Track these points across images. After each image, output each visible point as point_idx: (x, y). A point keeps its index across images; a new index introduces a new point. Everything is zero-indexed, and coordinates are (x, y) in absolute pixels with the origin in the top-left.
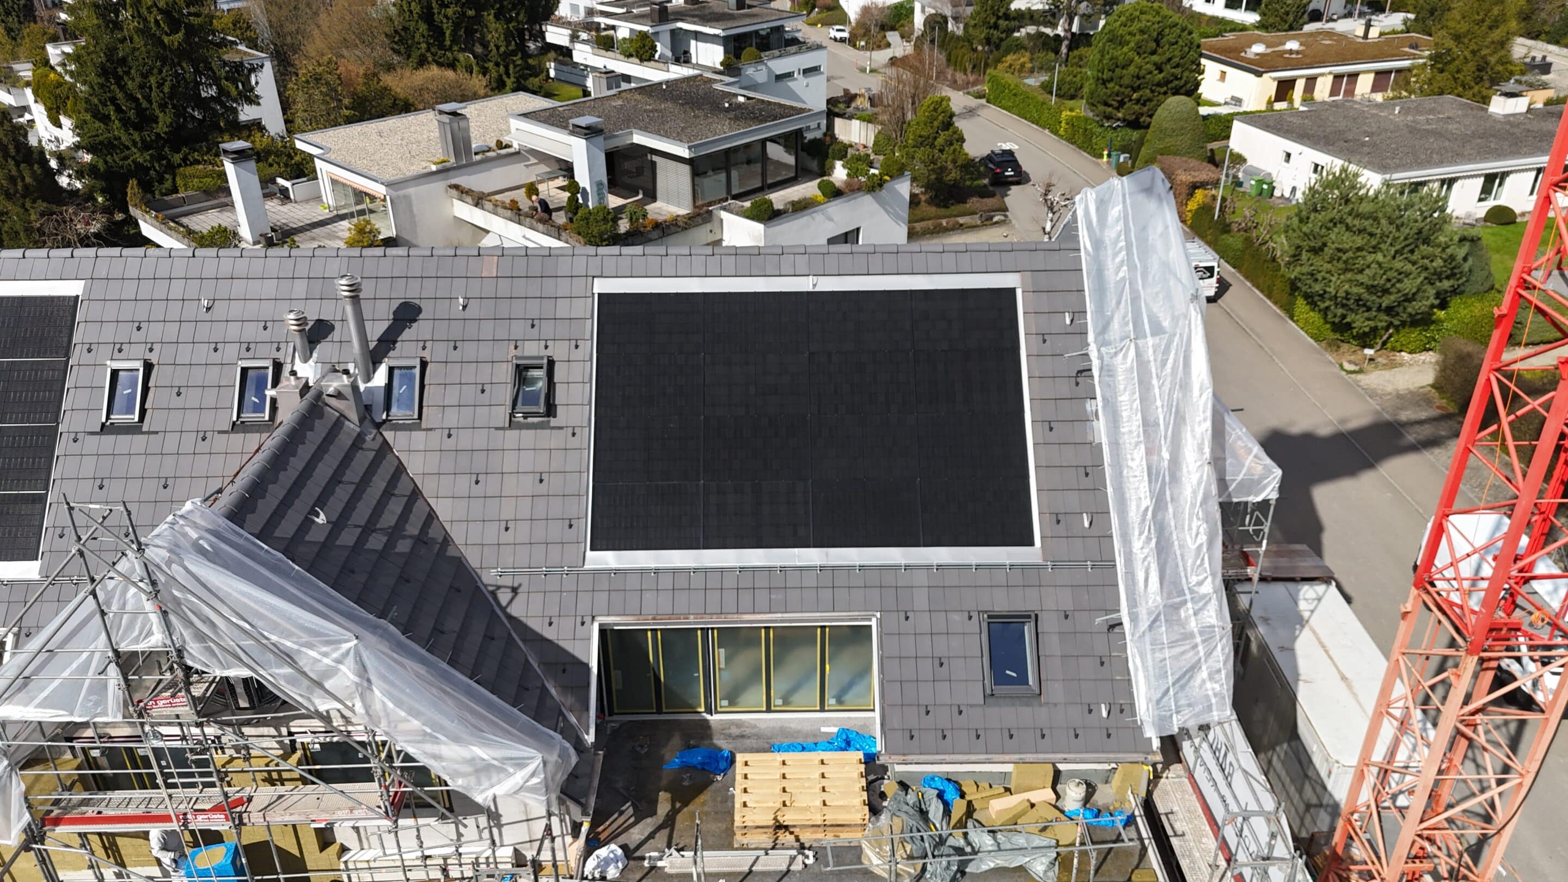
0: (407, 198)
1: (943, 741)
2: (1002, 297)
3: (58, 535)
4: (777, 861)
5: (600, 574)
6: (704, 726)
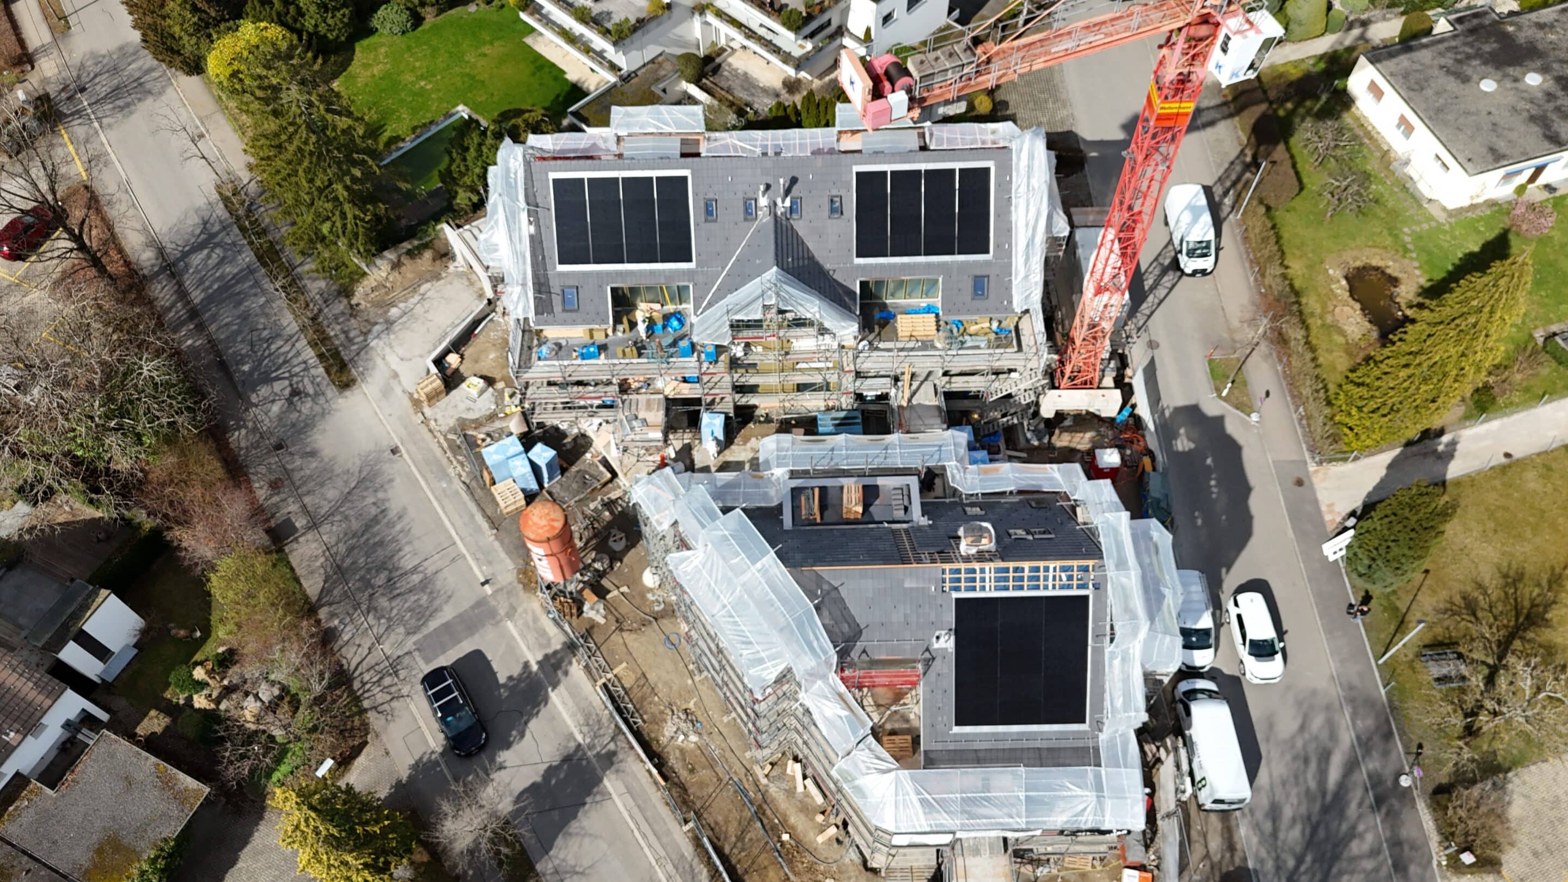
1: (959, 312)
2: (987, 170)
3: (698, 255)
4: (911, 345)
5: (859, 266)
6: (885, 304)
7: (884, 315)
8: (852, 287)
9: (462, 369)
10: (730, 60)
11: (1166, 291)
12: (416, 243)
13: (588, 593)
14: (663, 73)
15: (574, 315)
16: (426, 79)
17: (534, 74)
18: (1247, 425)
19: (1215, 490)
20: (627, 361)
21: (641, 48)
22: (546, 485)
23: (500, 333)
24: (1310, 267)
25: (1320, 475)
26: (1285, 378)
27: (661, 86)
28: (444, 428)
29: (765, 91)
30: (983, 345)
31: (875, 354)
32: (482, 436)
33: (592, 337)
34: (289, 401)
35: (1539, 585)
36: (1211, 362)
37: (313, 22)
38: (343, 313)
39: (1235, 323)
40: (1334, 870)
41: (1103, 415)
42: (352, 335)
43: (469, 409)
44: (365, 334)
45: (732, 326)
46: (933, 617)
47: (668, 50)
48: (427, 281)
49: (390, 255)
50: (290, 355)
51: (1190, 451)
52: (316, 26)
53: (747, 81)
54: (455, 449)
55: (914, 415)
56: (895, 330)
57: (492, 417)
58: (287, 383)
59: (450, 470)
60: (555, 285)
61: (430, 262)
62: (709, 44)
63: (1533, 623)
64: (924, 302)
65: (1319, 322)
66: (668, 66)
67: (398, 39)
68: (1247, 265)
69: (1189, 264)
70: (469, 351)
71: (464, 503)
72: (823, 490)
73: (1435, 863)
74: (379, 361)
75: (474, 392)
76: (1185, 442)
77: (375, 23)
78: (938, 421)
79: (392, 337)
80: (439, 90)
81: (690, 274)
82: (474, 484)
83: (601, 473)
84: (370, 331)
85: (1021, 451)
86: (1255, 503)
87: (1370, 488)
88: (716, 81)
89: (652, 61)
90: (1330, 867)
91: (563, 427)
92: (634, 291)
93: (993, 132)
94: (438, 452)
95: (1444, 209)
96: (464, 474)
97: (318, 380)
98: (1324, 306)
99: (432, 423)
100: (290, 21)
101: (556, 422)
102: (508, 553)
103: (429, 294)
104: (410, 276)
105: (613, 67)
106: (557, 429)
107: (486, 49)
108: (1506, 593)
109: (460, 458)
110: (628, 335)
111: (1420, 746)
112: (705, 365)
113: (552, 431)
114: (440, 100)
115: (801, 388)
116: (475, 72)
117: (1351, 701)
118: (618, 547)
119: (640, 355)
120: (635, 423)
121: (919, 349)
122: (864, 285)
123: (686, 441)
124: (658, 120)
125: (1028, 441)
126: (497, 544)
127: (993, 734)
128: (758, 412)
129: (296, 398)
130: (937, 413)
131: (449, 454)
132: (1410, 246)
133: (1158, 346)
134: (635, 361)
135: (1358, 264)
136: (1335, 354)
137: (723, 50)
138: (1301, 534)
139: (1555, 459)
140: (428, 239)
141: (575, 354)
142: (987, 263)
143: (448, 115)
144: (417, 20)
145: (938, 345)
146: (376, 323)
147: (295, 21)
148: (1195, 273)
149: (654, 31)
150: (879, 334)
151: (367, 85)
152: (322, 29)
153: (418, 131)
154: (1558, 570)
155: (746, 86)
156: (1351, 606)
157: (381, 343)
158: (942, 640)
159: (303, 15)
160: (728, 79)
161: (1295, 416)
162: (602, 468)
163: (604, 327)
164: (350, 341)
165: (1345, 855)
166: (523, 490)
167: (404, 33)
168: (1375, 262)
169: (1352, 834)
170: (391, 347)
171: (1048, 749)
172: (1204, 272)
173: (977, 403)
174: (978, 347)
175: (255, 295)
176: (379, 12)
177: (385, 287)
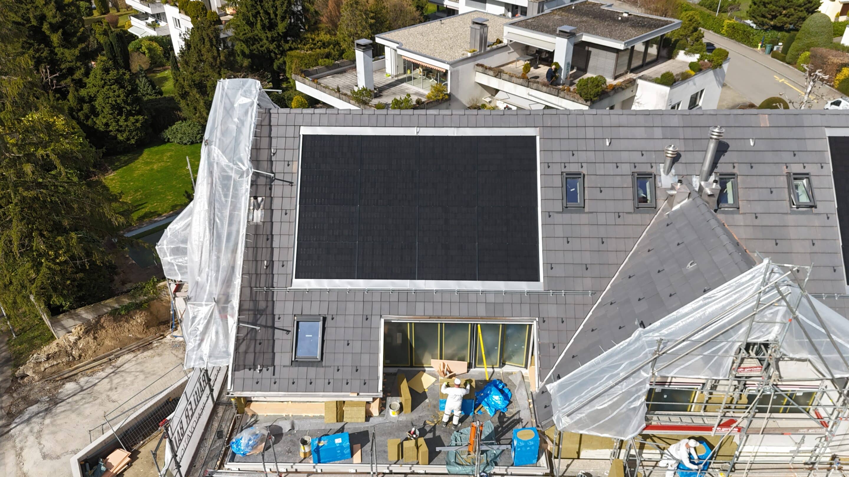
0: (457, 71)
3: (550, 266)
15: (312, 371)
33: (340, 416)
37: (105, 121)
44: (13, 416)
48: (131, 351)
49: (87, 314)
52: (107, 125)
60: (285, 311)
61: (141, 329)
70: (147, 446)
77: (167, 134)
79: (47, 421)
81: (533, 303)
84: (21, 412)
92: (423, 333)
100: (82, 118)
103: (127, 367)
104: (108, 342)
110: (407, 416)
119: (432, 456)
140: (143, 298)
141: (303, 449)
146: (37, 402)
147: (87, 117)
151: (142, 175)
152: (113, 127)
157: (27, 430)
159: (97, 115)
163: (365, 398)
167: (192, 143)
170: (38, 436)
176: (174, 127)
177: (68, 354)
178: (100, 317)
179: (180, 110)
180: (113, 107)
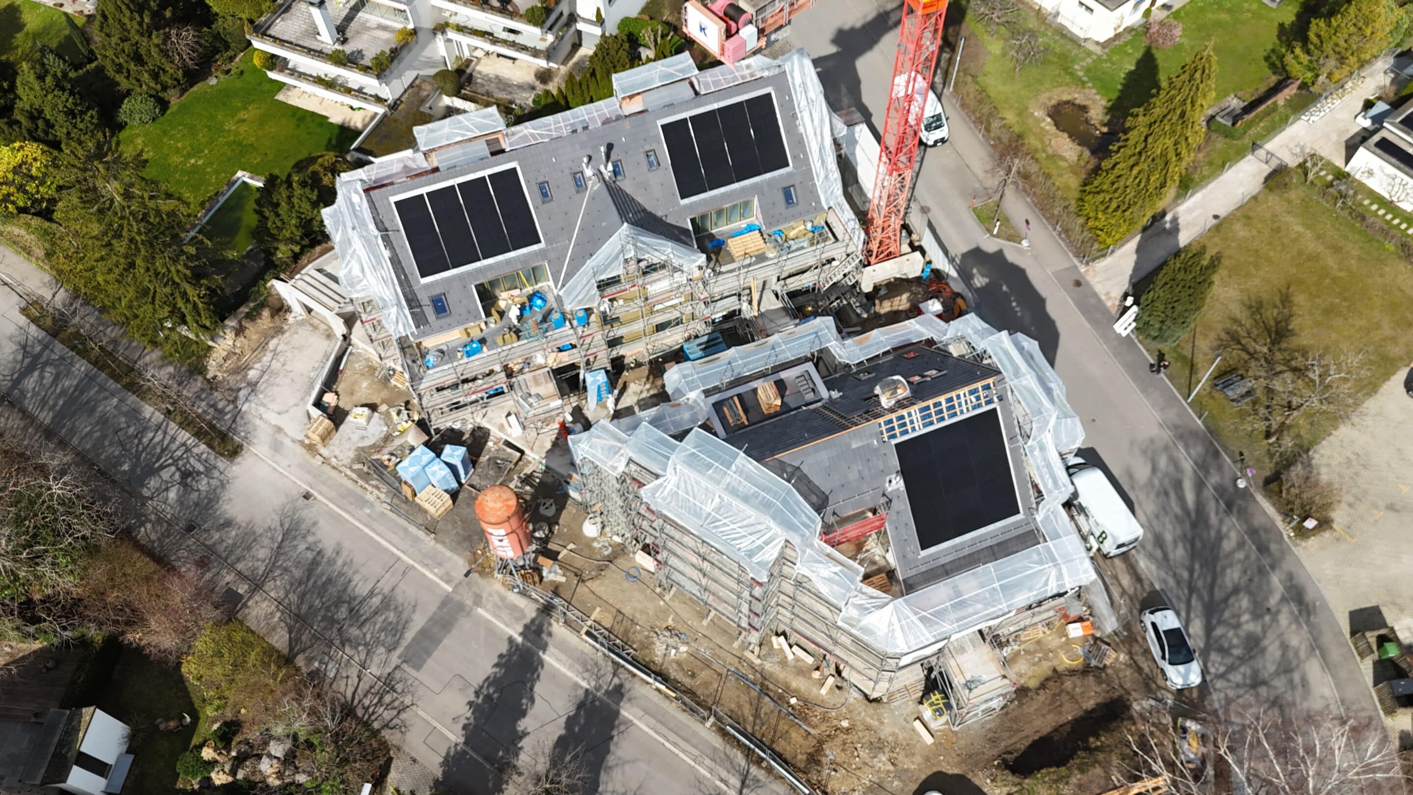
1: (778, 222)
2: (769, 95)
3: (545, 234)
4: (747, 261)
5: (685, 206)
6: (712, 235)
7: (715, 243)
8: (685, 226)
9: (341, 405)
10: (478, 68)
11: (918, 165)
12: (252, 305)
13: (541, 560)
14: (425, 93)
15: (448, 320)
16: (194, 156)
17: (298, 126)
18: (1021, 252)
19: (1018, 309)
20: (509, 347)
21: (399, 76)
22: (463, 481)
23: (364, 363)
24: (1020, 114)
25: (1091, 273)
26: (1036, 205)
27: (428, 105)
28: (347, 461)
29: (520, 87)
30: (805, 244)
31: (721, 278)
32: (387, 457)
33: (468, 334)
34: (183, 483)
35: (1276, 307)
36: (974, 210)
37: (65, 131)
38: (202, 390)
39: (980, 173)
40: (1218, 569)
41: (911, 276)
42: (220, 405)
43: (363, 438)
44: (234, 401)
45: (599, 287)
46: (882, 467)
47: (422, 73)
48: (273, 337)
49: (231, 323)
50: (166, 443)
51: (987, 284)
53: (502, 83)
54: (365, 476)
55: (766, 321)
56: (729, 254)
57: (388, 438)
58: (173, 468)
59: (369, 497)
60: (424, 298)
61: (270, 319)
62: (454, 59)
63: (1284, 336)
64: (743, 224)
65: (1044, 155)
66: (427, 87)
67: (150, 127)
68: (972, 126)
69: (930, 137)
70: (341, 387)
71: (394, 520)
72: (739, 396)
73: (1286, 537)
74: (258, 422)
75: (362, 421)
76: (981, 279)
77: (122, 117)
78: (787, 319)
79: (261, 396)
80: (211, 164)
81: (542, 253)
82: (396, 501)
83: (510, 454)
84: (236, 398)
85: (855, 326)
86: (1052, 309)
87: (1130, 272)
88: (474, 89)
89: (411, 86)
90: (1215, 567)
91: (457, 426)
92: (493, 283)
93: (748, 67)
94: (350, 484)
95: (1097, 43)
96: (382, 496)
97: (204, 456)
98: (1042, 142)
99: (334, 461)
100: (42, 135)
101: (449, 424)
102: (453, 550)
103: (279, 349)
104: (255, 337)
105: (379, 100)
106: (452, 430)
107: (243, 115)
108: (1255, 320)
109: (374, 482)
110: (500, 324)
111: (1241, 454)
112: (580, 330)
113: (449, 433)
114: (217, 172)
115: (660, 327)
116: (241, 137)
117: (1180, 437)
118: (550, 512)
119: (519, 338)
120: (531, 400)
121: (755, 263)
122: (693, 221)
123: (574, 404)
124: (460, 128)
125: (858, 315)
126: (439, 547)
127: (953, 547)
128: (626, 361)
129: (189, 480)
130: (783, 313)
131: (361, 482)
132: (1085, 79)
133: (929, 210)
134: (515, 345)
135: (1053, 102)
136: (1065, 176)
137: (469, 62)
138: (1093, 322)
139: (1250, 209)
141: (459, 355)
142: (790, 174)
143: (231, 184)
144: (164, 105)
145: (771, 255)
146: (240, 389)
147: (47, 133)
148: (936, 142)
149: (407, 57)
150: (717, 261)
153: (207, 205)
154: (1284, 291)
155: (501, 86)
156: (1152, 366)
157: (253, 405)
158: (894, 482)
159: (53, 127)
160: (483, 86)
161: (1054, 233)
162: (509, 450)
163: (477, 323)
164: (221, 412)
165: (1221, 555)
166: (446, 491)
167: (154, 119)
168: (1065, 97)
169: (1220, 537)
170: (264, 405)
171: (998, 544)
172: (943, 141)
173: (811, 296)
174: (802, 248)
175: (106, 398)
176: (124, 106)
177: (235, 354)
178: (240, 322)
179: (118, 84)
180: (66, 113)
